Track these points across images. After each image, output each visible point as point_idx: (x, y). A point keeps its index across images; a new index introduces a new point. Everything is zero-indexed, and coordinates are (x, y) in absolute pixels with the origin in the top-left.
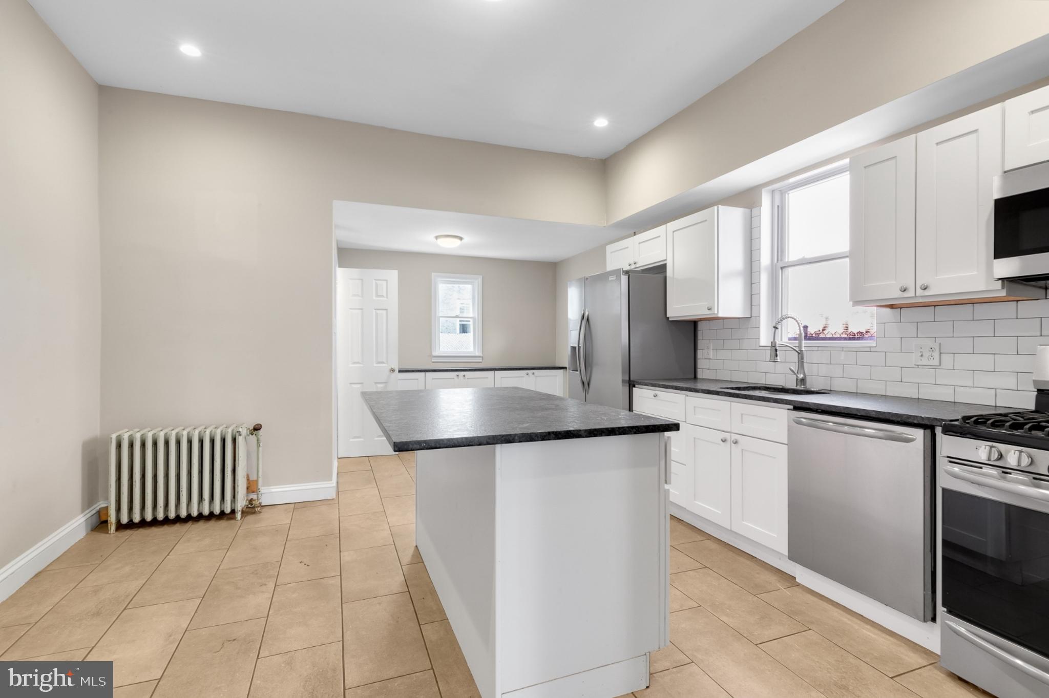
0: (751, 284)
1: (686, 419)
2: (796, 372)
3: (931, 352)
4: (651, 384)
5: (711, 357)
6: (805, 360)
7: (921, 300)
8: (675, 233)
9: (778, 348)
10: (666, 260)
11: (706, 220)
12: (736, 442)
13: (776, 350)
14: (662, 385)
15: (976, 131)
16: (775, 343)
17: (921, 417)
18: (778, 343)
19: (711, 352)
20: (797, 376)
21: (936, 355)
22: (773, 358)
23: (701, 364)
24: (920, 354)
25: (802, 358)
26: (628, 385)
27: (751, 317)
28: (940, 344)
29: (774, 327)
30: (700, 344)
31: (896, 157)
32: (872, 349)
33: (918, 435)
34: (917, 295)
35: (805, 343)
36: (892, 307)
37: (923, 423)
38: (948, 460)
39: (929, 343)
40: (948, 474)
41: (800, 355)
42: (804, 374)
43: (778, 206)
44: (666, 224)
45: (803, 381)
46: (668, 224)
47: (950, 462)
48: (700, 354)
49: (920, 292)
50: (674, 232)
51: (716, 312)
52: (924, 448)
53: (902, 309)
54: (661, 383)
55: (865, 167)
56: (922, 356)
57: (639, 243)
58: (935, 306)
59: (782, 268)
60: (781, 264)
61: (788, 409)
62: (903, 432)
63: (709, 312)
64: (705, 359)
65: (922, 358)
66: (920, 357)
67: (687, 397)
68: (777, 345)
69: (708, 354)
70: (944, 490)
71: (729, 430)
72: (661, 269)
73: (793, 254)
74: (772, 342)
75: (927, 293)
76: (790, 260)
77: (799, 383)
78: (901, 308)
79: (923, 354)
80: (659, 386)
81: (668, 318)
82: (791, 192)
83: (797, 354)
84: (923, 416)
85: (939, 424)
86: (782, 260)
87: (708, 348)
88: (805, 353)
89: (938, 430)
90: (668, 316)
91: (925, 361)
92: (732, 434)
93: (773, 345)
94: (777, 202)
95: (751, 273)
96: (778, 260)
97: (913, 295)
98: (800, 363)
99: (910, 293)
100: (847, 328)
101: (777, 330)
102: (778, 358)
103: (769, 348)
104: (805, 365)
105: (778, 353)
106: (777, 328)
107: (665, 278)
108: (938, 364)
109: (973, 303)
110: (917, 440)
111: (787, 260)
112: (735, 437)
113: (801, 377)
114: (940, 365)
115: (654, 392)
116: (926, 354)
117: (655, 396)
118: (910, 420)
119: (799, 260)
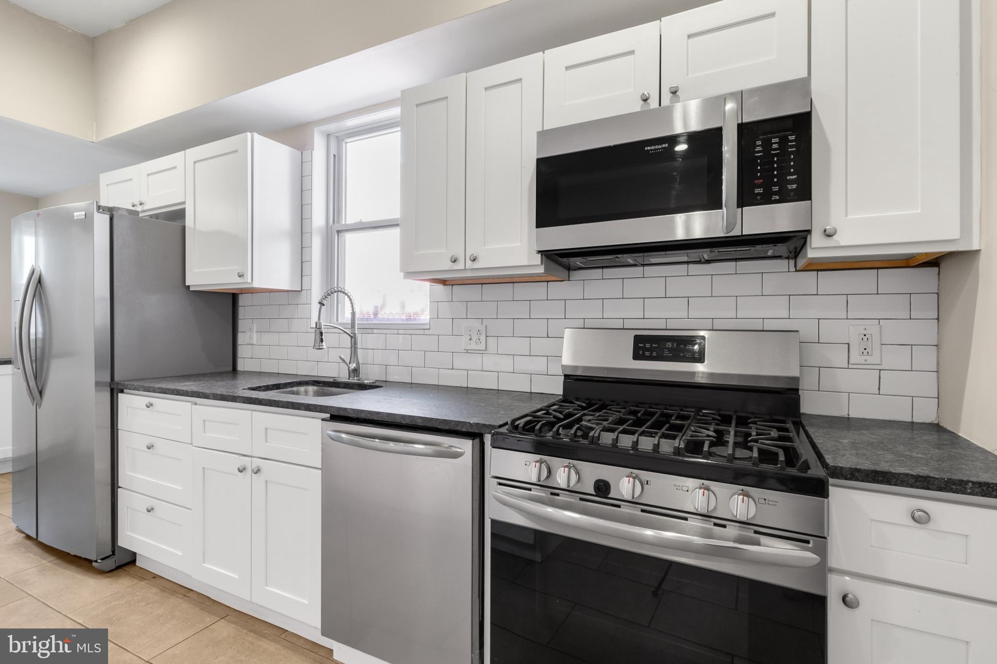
0: (302, 248)
1: (192, 441)
2: (348, 362)
3: (479, 335)
4: (143, 387)
5: (255, 343)
6: (359, 346)
7: (470, 274)
8: (196, 164)
9: (323, 331)
10: (184, 203)
11: (236, 151)
12: (257, 471)
13: (321, 334)
14: (158, 388)
15: (520, 80)
16: (320, 324)
17: (470, 423)
18: (323, 324)
19: (255, 335)
20: (349, 367)
21: (483, 338)
22: (318, 345)
23: (242, 351)
24: (469, 338)
25: (355, 343)
26: (109, 389)
27: (302, 290)
28: (486, 326)
29: (320, 303)
30: (242, 325)
31: (447, 98)
32: (427, 332)
33: (466, 446)
34: (467, 268)
35: (358, 324)
36: (444, 282)
37: (472, 431)
38: (498, 482)
39: (476, 324)
40: (497, 500)
41: (353, 339)
42: (358, 364)
43: (334, 156)
44: (185, 150)
45: (356, 371)
46: (187, 150)
47: (500, 484)
48: (241, 338)
49: (469, 264)
50: (195, 162)
51: (249, 281)
52: (473, 465)
53: (454, 286)
54: (157, 386)
55: (417, 105)
56: (471, 339)
57: (148, 175)
58: (482, 284)
59: (338, 232)
60: (337, 227)
61: (323, 420)
62: (452, 444)
63: (239, 280)
64: (248, 344)
65: (471, 342)
66: (469, 341)
67: (194, 406)
68: (323, 327)
69: (251, 338)
70: (494, 522)
71: (250, 454)
72: (177, 215)
73: (351, 217)
74: (316, 323)
75: (477, 265)
76: (347, 223)
77: (352, 375)
78: (452, 285)
79: (472, 338)
80: (154, 390)
81: (189, 287)
82: (348, 140)
83: (350, 338)
84: (472, 422)
85: (488, 431)
86: (338, 222)
87: (251, 330)
88: (359, 336)
89: (488, 439)
90: (187, 284)
91: (473, 346)
92: (253, 459)
93: (318, 327)
94: (333, 151)
95: (302, 234)
96: (334, 222)
97: (463, 268)
98: (353, 348)
99: (460, 266)
100: (403, 306)
101: (323, 307)
102: (324, 343)
103: (313, 330)
104: (359, 351)
105: (323, 337)
106: (323, 305)
107: (184, 229)
108: (484, 349)
109: (513, 283)
110: (465, 455)
111: (343, 223)
112: (257, 462)
113: (353, 367)
114: (486, 350)
115: (147, 400)
116: (475, 338)
117: (148, 407)
118: (458, 428)
119: (356, 223)
